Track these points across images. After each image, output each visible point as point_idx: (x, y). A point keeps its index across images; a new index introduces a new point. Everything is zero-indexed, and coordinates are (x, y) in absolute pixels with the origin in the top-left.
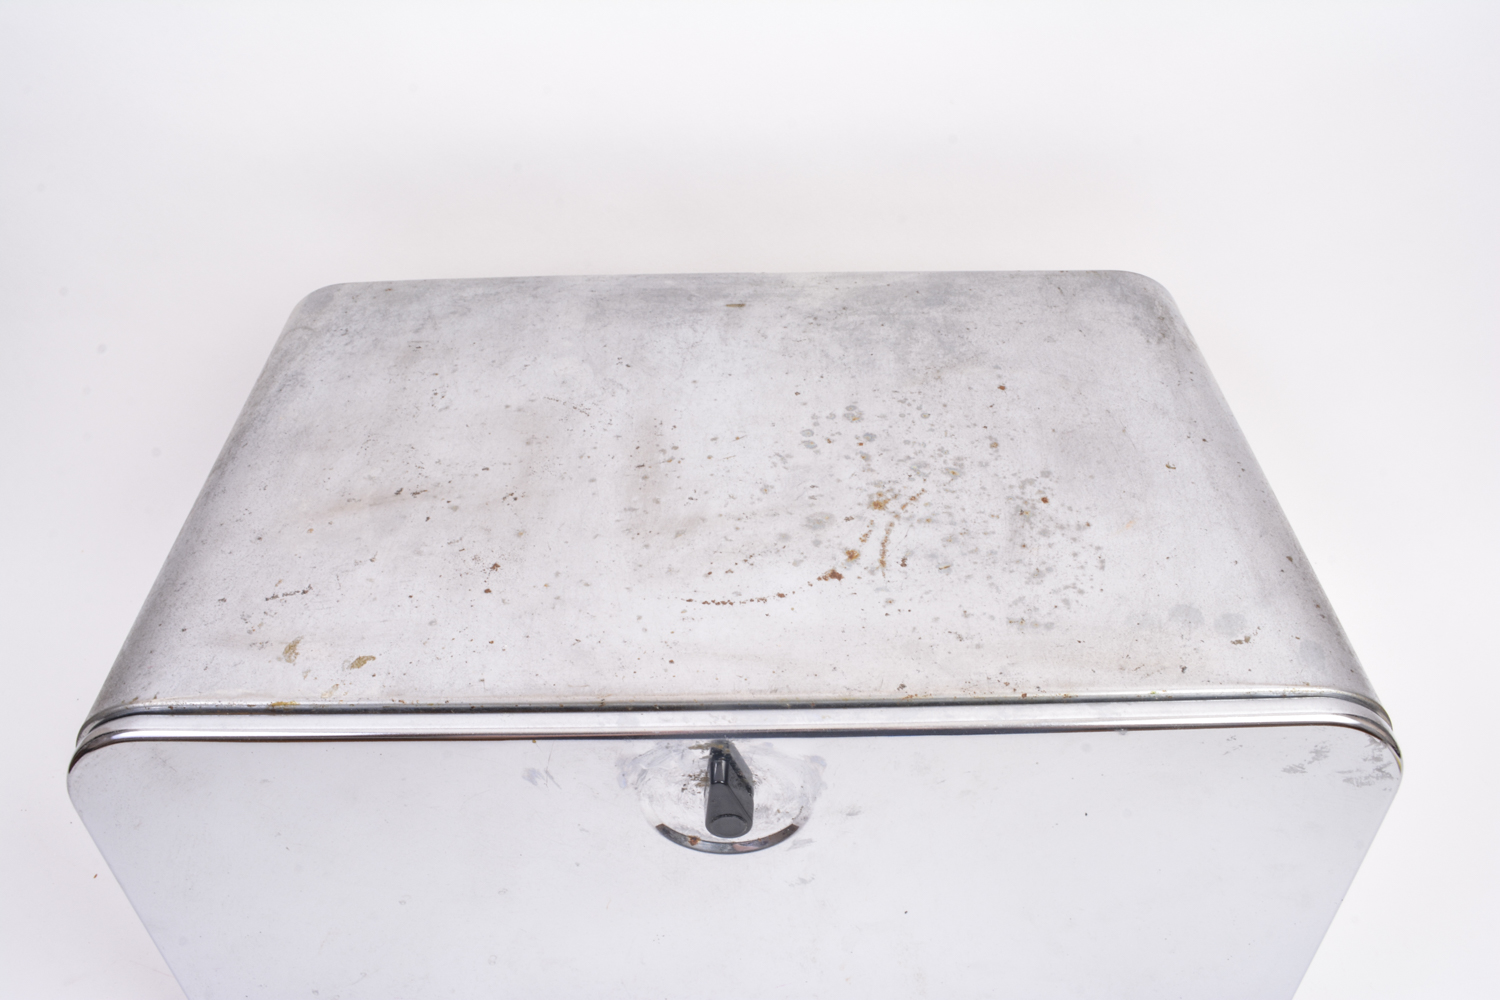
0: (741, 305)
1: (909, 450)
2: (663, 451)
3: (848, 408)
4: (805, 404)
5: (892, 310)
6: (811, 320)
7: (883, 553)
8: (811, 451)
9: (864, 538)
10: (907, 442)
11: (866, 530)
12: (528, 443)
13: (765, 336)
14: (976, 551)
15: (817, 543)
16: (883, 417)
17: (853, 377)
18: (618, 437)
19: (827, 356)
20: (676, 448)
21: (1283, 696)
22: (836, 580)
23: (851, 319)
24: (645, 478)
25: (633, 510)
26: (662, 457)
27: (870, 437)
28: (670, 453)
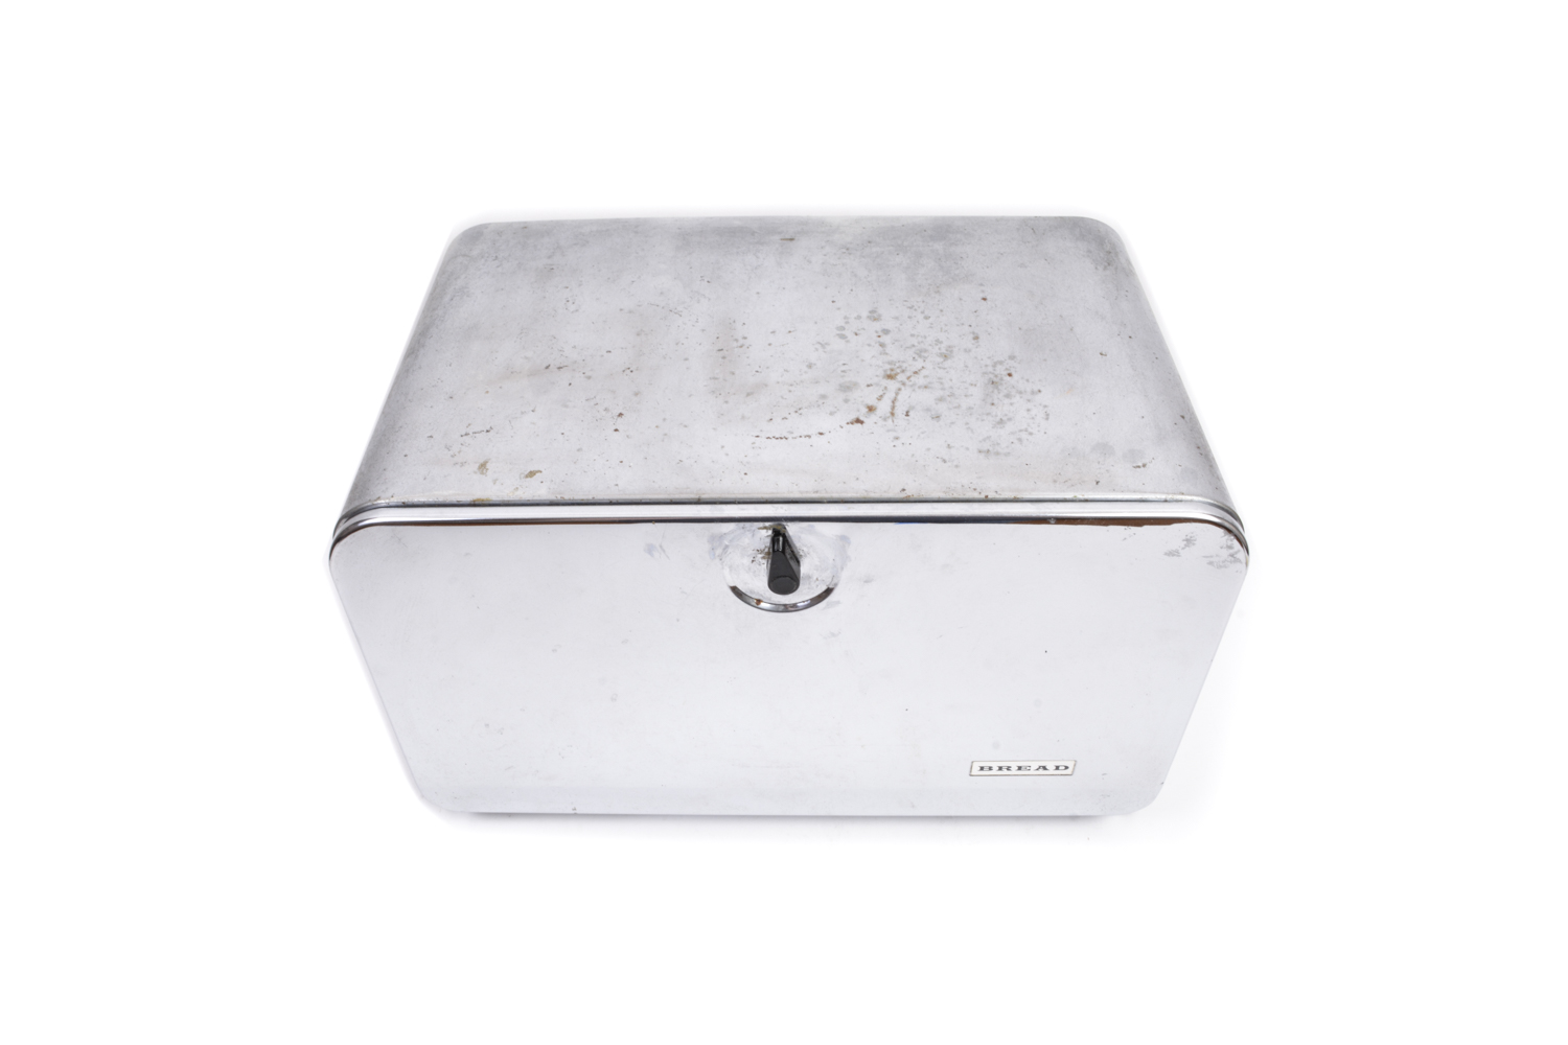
0: (792, 240)
1: (914, 341)
2: (737, 340)
3: (870, 312)
4: (839, 309)
5: (905, 244)
6: (844, 250)
7: (893, 408)
8: (843, 341)
9: (880, 398)
10: (912, 335)
11: (881, 393)
12: (638, 335)
13: (810, 262)
14: (959, 407)
15: (846, 401)
16: (897, 318)
17: (875, 290)
18: (703, 330)
19: (856, 276)
20: (745, 338)
21: (1166, 501)
22: (859, 425)
23: (874, 250)
24: (724, 358)
25: (715, 379)
26: (735, 344)
27: (886, 332)
28: (741, 342)
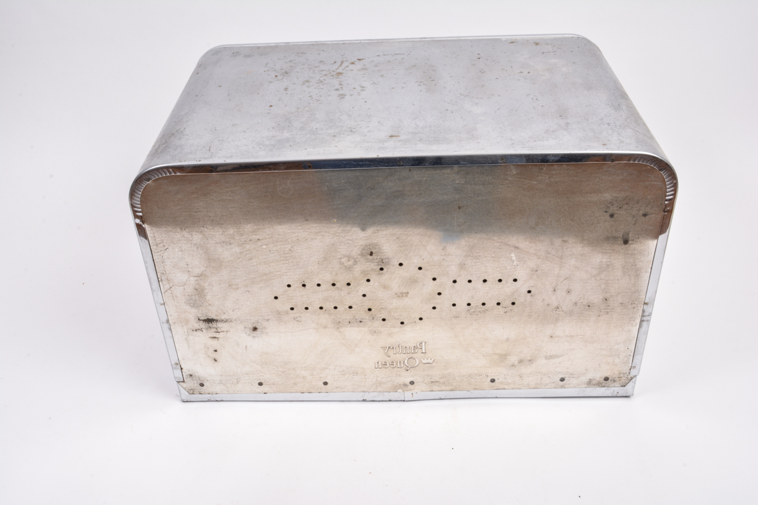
0: (391, 136)
1: (322, 86)
2: (424, 84)
3: (344, 98)
4: (363, 99)
5: (309, 136)
6: (354, 130)
7: (341, 64)
8: (362, 85)
9: (347, 66)
10: (322, 89)
11: (346, 68)
12: (483, 85)
13: (379, 122)
14: (308, 65)
15: (365, 65)
16: (329, 96)
17: (338, 108)
18: (445, 88)
19: (349, 115)
20: (419, 85)
22: (359, 58)
23: (333, 131)
24: (430, 78)
25: (434, 70)
26: (425, 83)
27: (337, 90)
28: (421, 84)
